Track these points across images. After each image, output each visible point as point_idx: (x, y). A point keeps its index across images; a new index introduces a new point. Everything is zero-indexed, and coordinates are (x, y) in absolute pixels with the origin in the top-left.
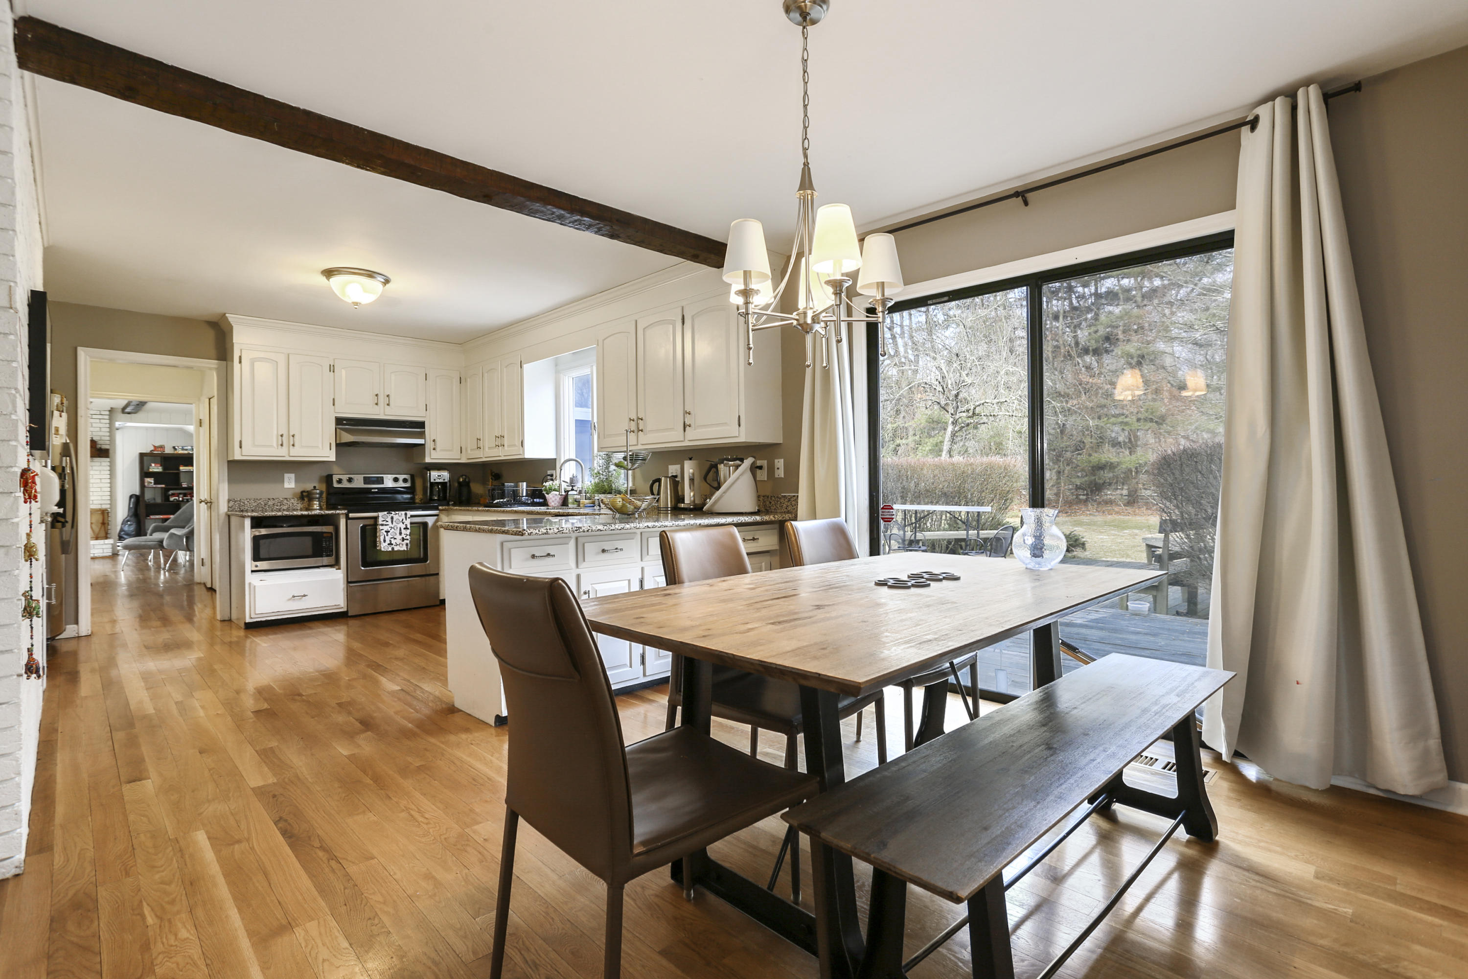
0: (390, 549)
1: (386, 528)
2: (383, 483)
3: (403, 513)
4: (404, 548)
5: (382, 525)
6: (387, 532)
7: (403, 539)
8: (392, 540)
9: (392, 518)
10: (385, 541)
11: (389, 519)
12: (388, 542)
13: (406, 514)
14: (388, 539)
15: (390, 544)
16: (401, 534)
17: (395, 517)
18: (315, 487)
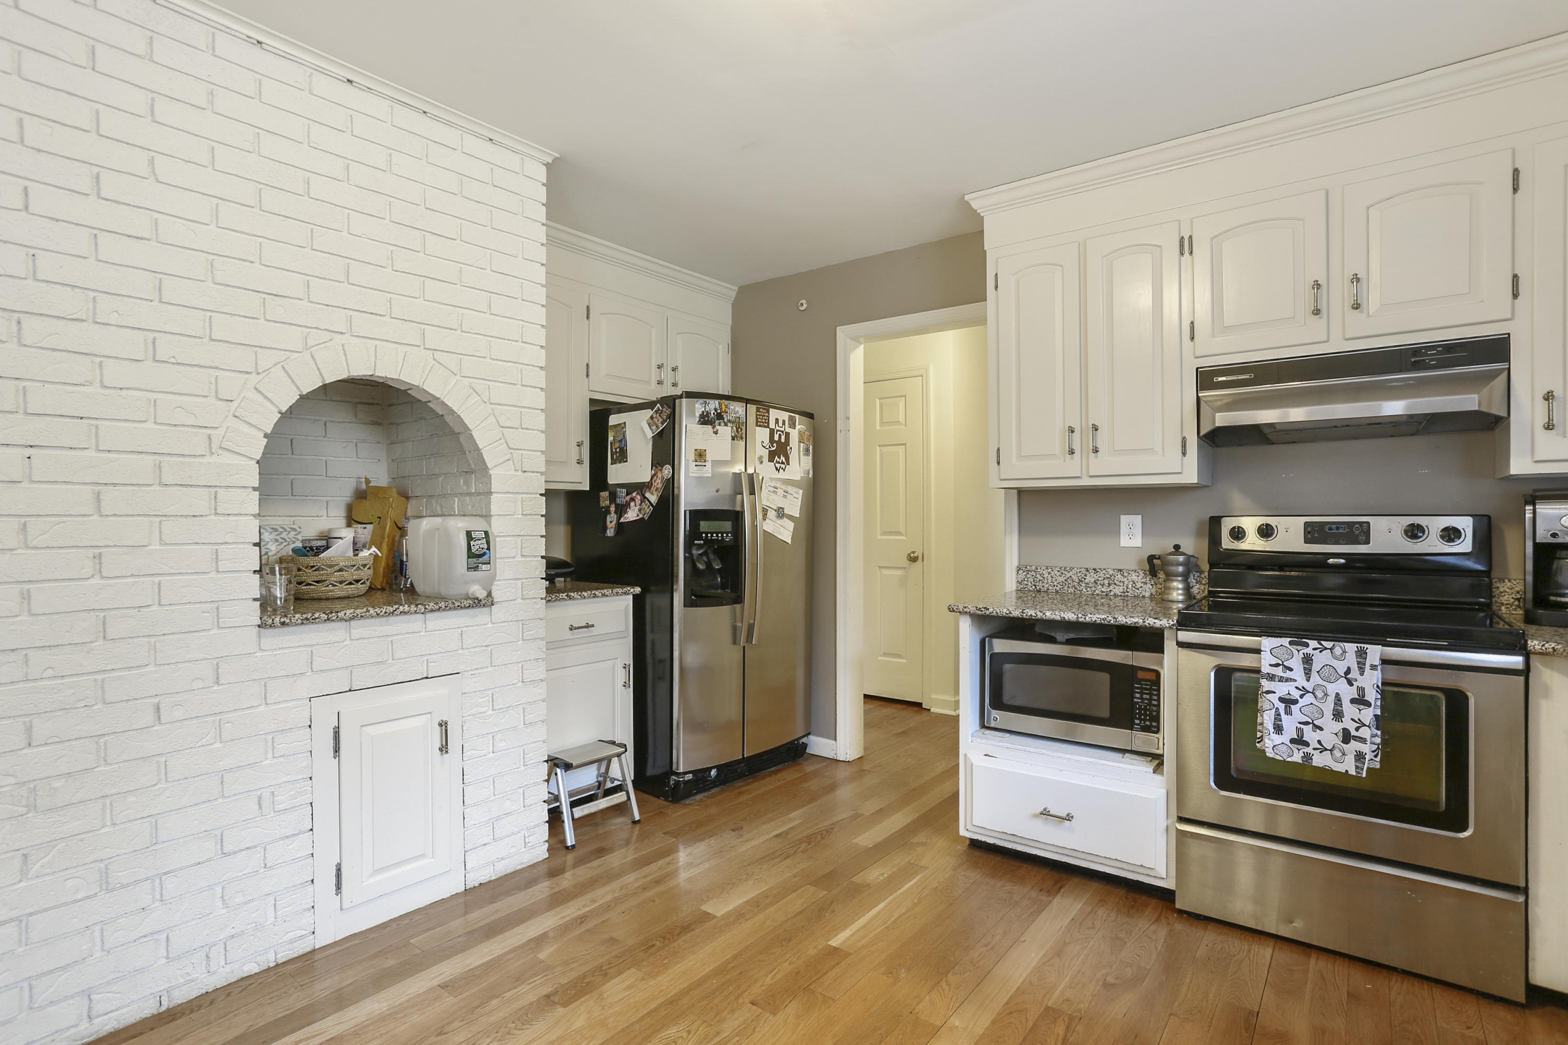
0: (1297, 757)
1: (1282, 689)
2: (1367, 542)
3: (1351, 648)
4: (1348, 766)
5: (1271, 677)
6: (1288, 702)
7: (1347, 737)
8: (1307, 729)
9: (1307, 660)
10: (1279, 729)
11: (1296, 663)
12: (1290, 731)
13: (1362, 654)
14: (1290, 724)
15: (1299, 741)
16: (1338, 715)
17: (1320, 660)
18: (1177, 547)
